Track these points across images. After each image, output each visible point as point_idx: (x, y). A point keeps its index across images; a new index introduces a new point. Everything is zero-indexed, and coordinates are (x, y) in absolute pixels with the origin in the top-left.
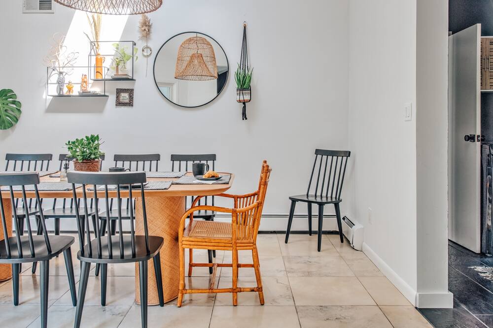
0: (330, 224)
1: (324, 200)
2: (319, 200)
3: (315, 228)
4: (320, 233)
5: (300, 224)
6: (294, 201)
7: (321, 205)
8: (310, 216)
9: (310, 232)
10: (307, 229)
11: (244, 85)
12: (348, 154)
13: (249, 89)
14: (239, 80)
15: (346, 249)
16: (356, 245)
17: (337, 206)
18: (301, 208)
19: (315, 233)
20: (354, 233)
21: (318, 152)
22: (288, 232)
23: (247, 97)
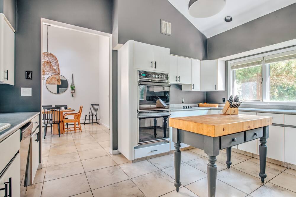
0: (95, 121)
1: (93, 115)
2: (92, 115)
3: (91, 122)
4: (92, 123)
5: (87, 121)
6: (86, 116)
7: (92, 116)
8: (90, 119)
9: (90, 123)
10: (89, 122)
11: (73, 89)
12: (98, 105)
13: (74, 90)
14: (71, 87)
15: (98, 125)
16: (100, 124)
17: (96, 116)
18: (88, 117)
19: (91, 123)
20: (100, 122)
21: (92, 105)
22: (85, 124)
23: (74, 92)
